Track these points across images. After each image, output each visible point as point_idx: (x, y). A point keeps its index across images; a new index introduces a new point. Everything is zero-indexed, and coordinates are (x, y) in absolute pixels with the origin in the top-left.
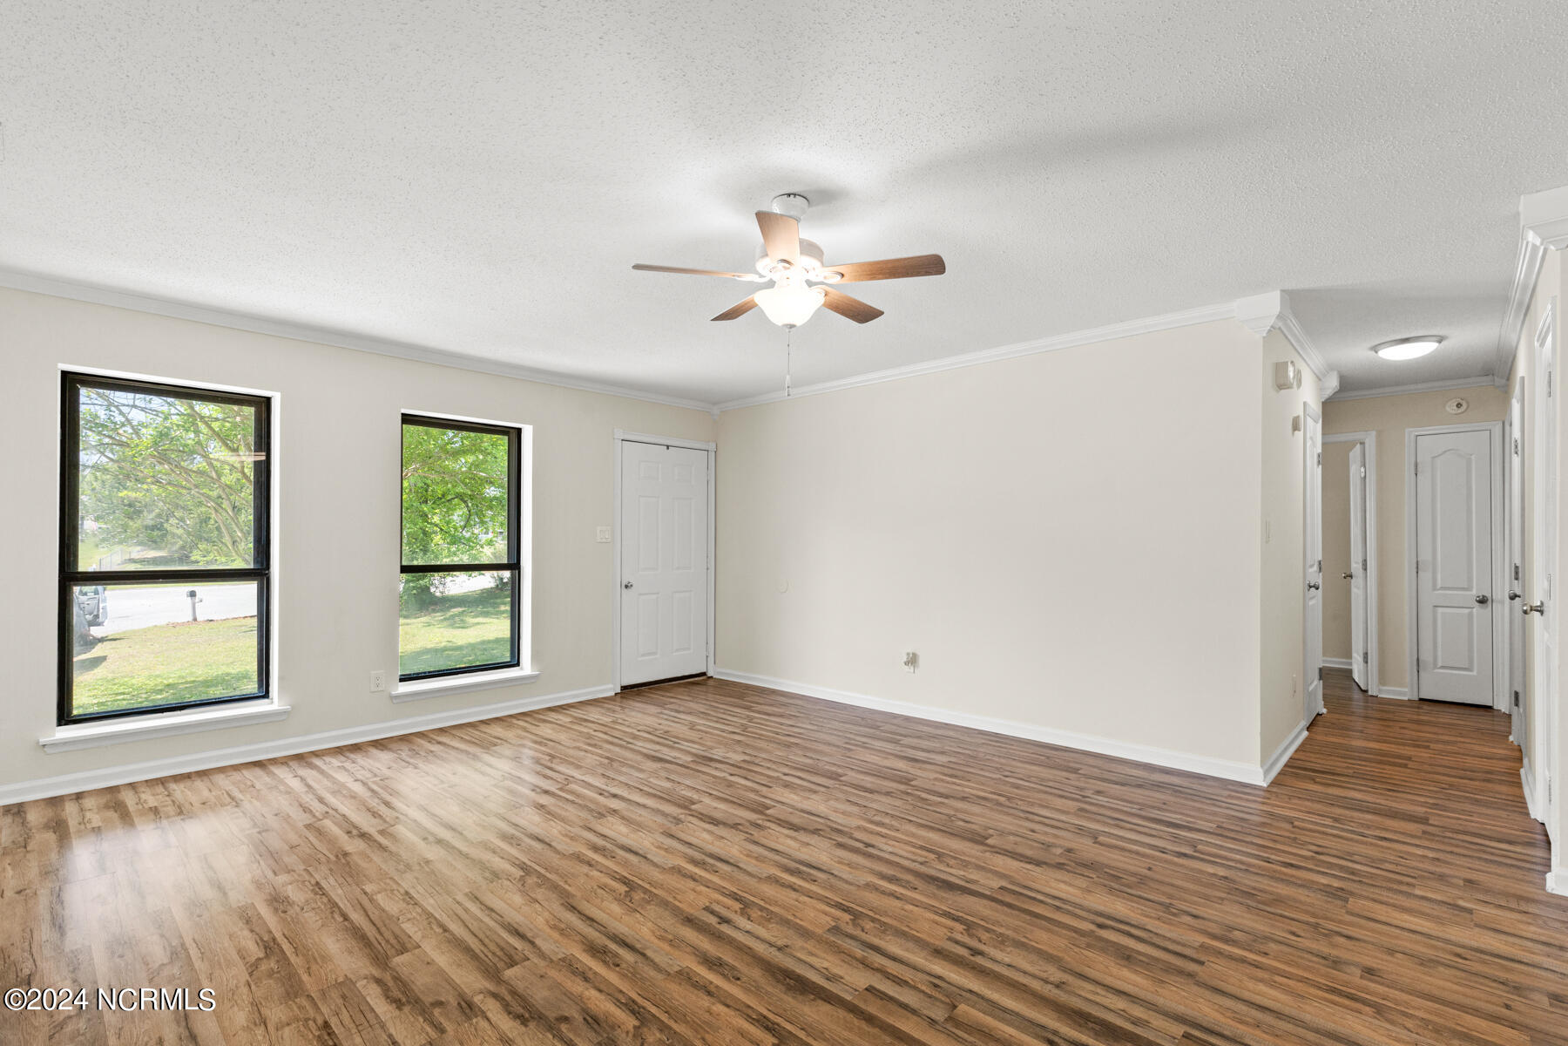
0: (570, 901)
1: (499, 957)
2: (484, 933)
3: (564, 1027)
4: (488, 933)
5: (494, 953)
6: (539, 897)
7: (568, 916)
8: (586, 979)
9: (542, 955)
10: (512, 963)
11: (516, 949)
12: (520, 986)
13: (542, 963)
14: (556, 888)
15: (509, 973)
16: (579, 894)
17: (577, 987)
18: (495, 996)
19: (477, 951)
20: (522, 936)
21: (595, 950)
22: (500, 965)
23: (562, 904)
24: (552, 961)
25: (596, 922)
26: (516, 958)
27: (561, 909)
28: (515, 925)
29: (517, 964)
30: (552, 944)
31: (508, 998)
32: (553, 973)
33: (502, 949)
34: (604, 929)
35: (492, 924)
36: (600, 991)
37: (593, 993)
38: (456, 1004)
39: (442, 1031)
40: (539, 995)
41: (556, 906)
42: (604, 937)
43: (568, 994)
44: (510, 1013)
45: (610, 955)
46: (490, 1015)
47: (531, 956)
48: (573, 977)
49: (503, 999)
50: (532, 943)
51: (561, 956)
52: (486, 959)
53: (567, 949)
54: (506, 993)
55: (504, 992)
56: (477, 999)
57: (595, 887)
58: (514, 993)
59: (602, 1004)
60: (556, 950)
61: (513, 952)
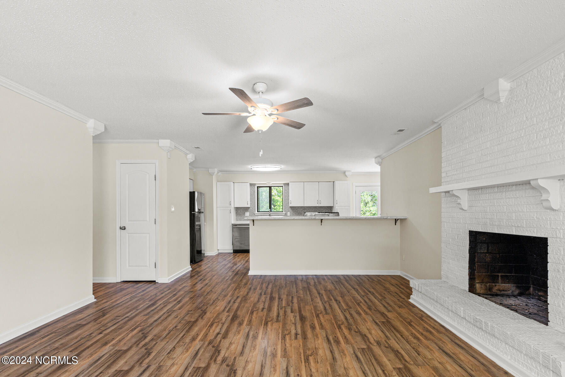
0: (333, 362)
1: (366, 353)
2: (369, 363)
3: (357, 331)
4: (367, 362)
5: (368, 354)
6: (342, 369)
7: (338, 357)
8: (345, 337)
9: (353, 348)
10: (363, 349)
11: (360, 353)
12: (363, 342)
13: (354, 345)
14: (334, 371)
15: (365, 347)
16: (328, 363)
17: (349, 336)
18: (370, 343)
19: (373, 357)
20: (357, 357)
21: (337, 342)
22: (367, 350)
23: (336, 362)
24: (351, 345)
25: (330, 350)
26: (361, 350)
27: (338, 360)
28: (357, 361)
29: (362, 348)
30: (348, 350)
31: (367, 341)
32: (353, 341)
33: (365, 355)
34: (330, 347)
35: (365, 366)
36: (344, 333)
37: (346, 334)
38: (382, 345)
39: (385, 341)
40: (359, 339)
41: (339, 362)
42: (332, 345)
43: (352, 335)
44: (368, 338)
45: (335, 340)
46: (373, 340)
47: (357, 349)
48: (348, 339)
49: (369, 341)
50: (354, 352)
51: (348, 345)
52: (371, 354)
53: (345, 346)
54: (367, 342)
55: (368, 343)
56: (375, 344)
57: (319, 363)
58: (365, 342)
59: (346, 332)
60: (348, 347)
61: (362, 352)
